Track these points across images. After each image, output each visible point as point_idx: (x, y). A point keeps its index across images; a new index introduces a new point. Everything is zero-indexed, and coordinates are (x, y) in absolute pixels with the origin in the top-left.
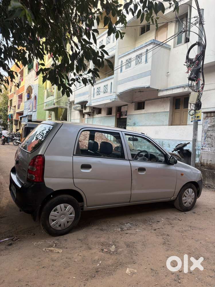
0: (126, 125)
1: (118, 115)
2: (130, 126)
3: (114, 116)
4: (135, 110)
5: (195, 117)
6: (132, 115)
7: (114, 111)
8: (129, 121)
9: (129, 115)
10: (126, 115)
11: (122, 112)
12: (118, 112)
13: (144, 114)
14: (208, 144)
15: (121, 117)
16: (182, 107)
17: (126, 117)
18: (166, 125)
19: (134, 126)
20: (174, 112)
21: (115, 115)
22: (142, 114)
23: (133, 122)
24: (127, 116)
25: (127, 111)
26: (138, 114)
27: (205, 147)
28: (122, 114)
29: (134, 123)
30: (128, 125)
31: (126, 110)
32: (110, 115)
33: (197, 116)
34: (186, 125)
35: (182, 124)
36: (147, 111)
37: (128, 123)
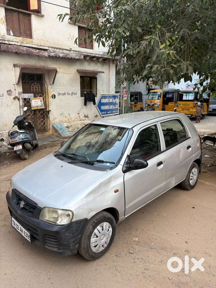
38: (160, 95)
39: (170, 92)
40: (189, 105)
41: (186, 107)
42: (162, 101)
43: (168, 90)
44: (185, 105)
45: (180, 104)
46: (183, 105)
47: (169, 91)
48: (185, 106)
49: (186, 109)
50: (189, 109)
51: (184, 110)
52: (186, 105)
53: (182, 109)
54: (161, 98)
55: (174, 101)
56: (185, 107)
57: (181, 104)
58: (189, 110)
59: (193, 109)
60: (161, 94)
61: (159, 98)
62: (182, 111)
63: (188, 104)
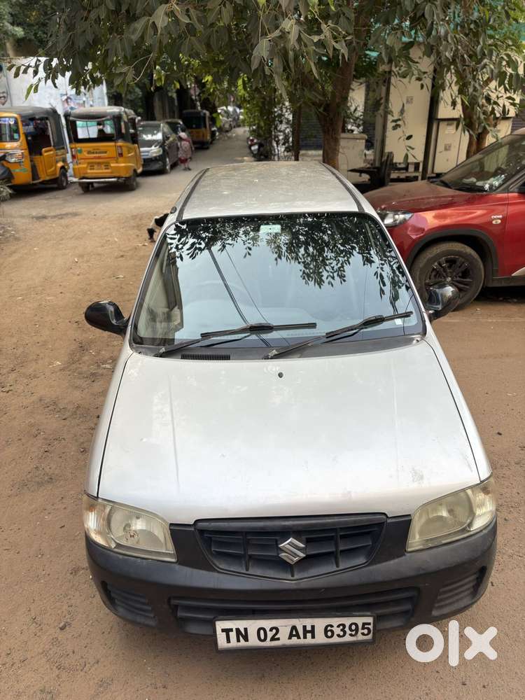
38: (15, 128)
39: (37, 117)
40: (106, 152)
41: (99, 158)
42: (25, 146)
43: (31, 112)
44: (93, 153)
45: (80, 151)
46: (89, 152)
47: (34, 114)
48: (95, 155)
49: (99, 164)
50: (109, 163)
51: (96, 167)
52: (96, 153)
53: (89, 163)
54: (19, 136)
55: (52, 144)
56: (95, 158)
57: (83, 149)
58: (107, 166)
59: (117, 162)
60: (16, 123)
61: (16, 136)
62: (91, 169)
63: (102, 149)
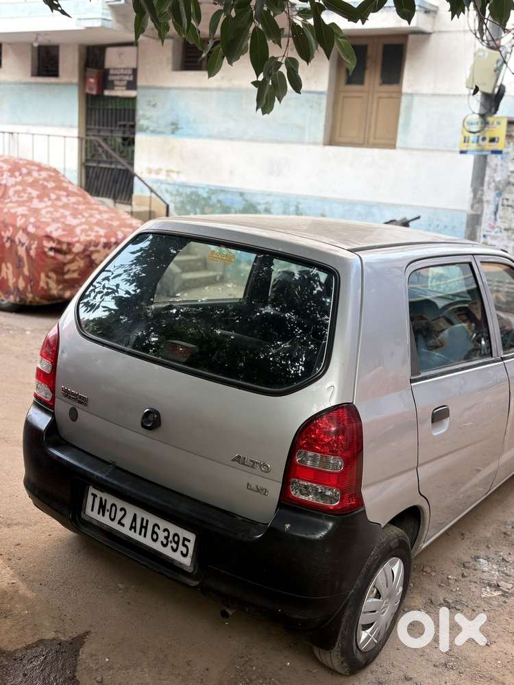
0: (133, 126)
1: (92, 80)
2: (153, 132)
3: (71, 84)
4: (175, 69)
5: (484, 139)
6: (161, 88)
7: (69, 63)
8: (148, 114)
9: (145, 88)
10: (132, 85)
11: (112, 72)
12: (93, 72)
13: (219, 89)
14: (505, 229)
15: (107, 93)
16: (373, 77)
17: (132, 93)
18: (315, 143)
19: (173, 133)
20: (343, 94)
21: (76, 80)
22: (206, 89)
23: (170, 119)
24: (139, 90)
25: (135, 71)
26: (191, 89)
27: (494, 238)
28: (110, 78)
29: (173, 124)
30: (144, 130)
31: (134, 66)
32: (53, 80)
33: (488, 136)
34: (393, 146)
35: (372, 140)
36: (230, 80)
37: (141, 122)
